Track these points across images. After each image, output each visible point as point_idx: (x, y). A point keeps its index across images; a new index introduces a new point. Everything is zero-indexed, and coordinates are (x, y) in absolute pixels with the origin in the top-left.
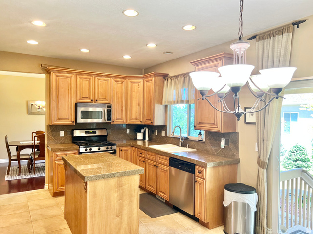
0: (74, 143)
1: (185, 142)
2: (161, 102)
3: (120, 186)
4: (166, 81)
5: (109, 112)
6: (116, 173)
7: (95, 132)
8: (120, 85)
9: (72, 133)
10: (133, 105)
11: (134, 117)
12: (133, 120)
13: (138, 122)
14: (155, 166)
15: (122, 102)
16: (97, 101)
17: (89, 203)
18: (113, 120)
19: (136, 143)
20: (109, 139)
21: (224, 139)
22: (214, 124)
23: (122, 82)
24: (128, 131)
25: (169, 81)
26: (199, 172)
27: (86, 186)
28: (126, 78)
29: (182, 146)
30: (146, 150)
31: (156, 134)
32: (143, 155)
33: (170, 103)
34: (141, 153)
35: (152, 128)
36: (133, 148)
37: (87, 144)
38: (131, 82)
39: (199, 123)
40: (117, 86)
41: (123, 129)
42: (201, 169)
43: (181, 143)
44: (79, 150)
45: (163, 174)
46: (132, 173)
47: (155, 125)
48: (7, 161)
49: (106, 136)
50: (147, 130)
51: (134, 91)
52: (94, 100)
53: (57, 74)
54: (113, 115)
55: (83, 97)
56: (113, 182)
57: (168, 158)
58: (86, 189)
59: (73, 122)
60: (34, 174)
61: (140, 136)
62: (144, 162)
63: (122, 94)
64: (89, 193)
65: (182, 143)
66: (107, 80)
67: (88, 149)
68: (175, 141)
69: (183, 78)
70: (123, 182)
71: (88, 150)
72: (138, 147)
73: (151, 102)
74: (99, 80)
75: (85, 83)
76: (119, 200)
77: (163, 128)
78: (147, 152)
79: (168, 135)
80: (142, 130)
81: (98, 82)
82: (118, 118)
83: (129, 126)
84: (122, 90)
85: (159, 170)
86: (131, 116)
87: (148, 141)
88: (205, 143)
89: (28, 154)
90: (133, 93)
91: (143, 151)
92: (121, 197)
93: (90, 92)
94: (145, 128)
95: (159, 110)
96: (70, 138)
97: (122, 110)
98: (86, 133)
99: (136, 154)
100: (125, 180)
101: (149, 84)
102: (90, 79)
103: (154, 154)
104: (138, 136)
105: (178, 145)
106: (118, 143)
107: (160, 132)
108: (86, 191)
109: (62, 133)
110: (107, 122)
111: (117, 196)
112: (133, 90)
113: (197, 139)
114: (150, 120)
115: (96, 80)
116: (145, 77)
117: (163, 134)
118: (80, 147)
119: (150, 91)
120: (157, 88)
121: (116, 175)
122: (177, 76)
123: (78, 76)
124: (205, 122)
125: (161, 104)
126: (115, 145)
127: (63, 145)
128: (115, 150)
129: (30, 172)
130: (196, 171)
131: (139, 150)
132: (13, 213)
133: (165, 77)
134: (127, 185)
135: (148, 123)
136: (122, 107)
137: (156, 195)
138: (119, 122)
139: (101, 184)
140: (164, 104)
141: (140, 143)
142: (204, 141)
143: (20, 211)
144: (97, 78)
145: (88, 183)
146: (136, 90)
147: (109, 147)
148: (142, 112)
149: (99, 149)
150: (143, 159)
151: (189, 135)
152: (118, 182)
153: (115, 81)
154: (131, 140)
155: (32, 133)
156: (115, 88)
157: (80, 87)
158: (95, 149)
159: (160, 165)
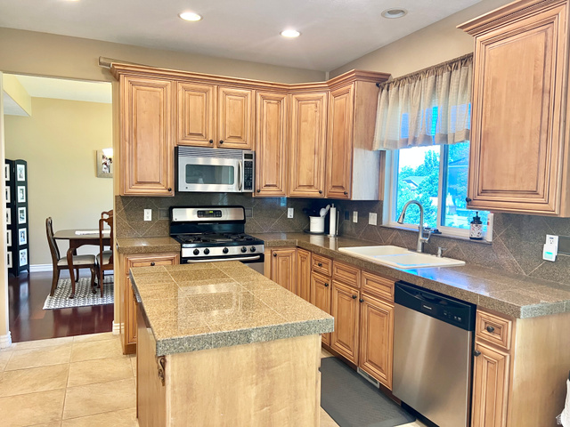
0: (172, 236)
1: (433, 242)
2: (369, 144)
3: (264, 367)
4: (385, 91)
5: (249, 168)
6: (251, 332)
7: (219, 214)
8: (273, 107)
9: (170, 215)
10: (302, 152)
11: (303, 182)
12: (301, 189)
13: (313, 193)
14: (354, 297)
15: (278, 147)
16: (221, 142)
17: (174, 415)
18: (258, 188)
19: (309, 240)
20: (249, 229)
21: (556, 238)
22: (535, 193)
23: (279, 101)
24: (290, 213)
25: (393, 90)
26: (489, 330)
27: (163, 365)
28: (287, 91)
29: (424, 251)
30: (332, 259)
31: (355, 220)
32: (324, 269)
33: (395, 144)
34: (319, 265)
35: (345, 206)
36: (301, 251)
37: (199, 239)
38: (298, 100)
39: (484, 191)
40: (268, 109)
41: (280, 209)
42: (498, 320)
43: (420, 244)
44: (181, 252)
45: (375, 319)
46: (301, 331)
47: (353, 199)
48: (50, 268)
49: (244, 222)
50: (333, 211)
51: (306, 121)
52: (215, 141)
53: (133, 80)
54: (258, 176)
55: (191, 134)
56: (243, 355)
57: (393, 283)
58: (162, 374)
59: (170, 190)
60: (102, 296)
61: (316, 224)
62: (326, 285)
63: (279, 128)
64: (173, 387)
65: (423, 244)
66: (246, 95)
67: (201, 251)
68: (405, 239)
69: (431, 78)
70: (273, 356)
71: (201, 254)
72: (313, 250)
73: (345, 142)
74: (227, 94)
75: (196, 102)
76: (262, 407)
77: (374, 206)
78: (335, 263)
79: (384, 224)
80: (323, 212)
81: (224, 100)
82: (269, 182)
83: (294, 201)
84: (279, 117)
85: (365, 308)
86: (298, 179)
87: (336, 236)
88: (490, 244)
89: (93, 257)
90: (303, 124)
91: (324, 259)
92: (267, 400)
93: (207, 122)
94: (328, 207)
95: (363, 163)
96: (166, 226)
97: (278, 165)
98: (199, 214)
99: (307, 265)
100: (277, 349)
101: (340, 101)
102: (206, 92)
103: (353, 269)
104: (312, 225)
105: (415, 250)
106: (268, 240)
107: (364, 217)
108: (164, 381)
109: (148, 215)
110: (243, 191)
111: (256, 397)
112: (303, 118)
113: (466, 235)
114: (342, 187)
115: (221, 93)
116: (332, 87)
117: (373, 219)
118: (184, 245)
119: (342, 119)
120: (362, 109)
121: (253, 336)
122: (415, 76)
123: (180, 85)
124: (504, 188)
125: (371, 148)
126: (260, 242)
127: (150, 240)
128: (262, 256)
129: (95, 292)
130: (480, 325)
131: (314, 256)
132: (30, 391)
133: (382, 81)
134: (284, 365)
135: (338, 194)
136: (278, 157)
137: (356, 367)
138: (272, 192)
139: (207, 361)
140: (377, 147)
141: (316, 241)
142: (489, 238)
143: (45, 388)
144: (222, 89)
145: (169, 358)
146: (310, 119)
147: (248, 248)
148: (322, 170)
149: (225, 251)
150: (325, 280)
151: (442, 223)
152: (257, 357)
153: (263, 98)
154: (296, 232)
155: (102, 214)
156: (262, 115)
157: (184, 110)
158: (216, 251)
159: (367, 298)
